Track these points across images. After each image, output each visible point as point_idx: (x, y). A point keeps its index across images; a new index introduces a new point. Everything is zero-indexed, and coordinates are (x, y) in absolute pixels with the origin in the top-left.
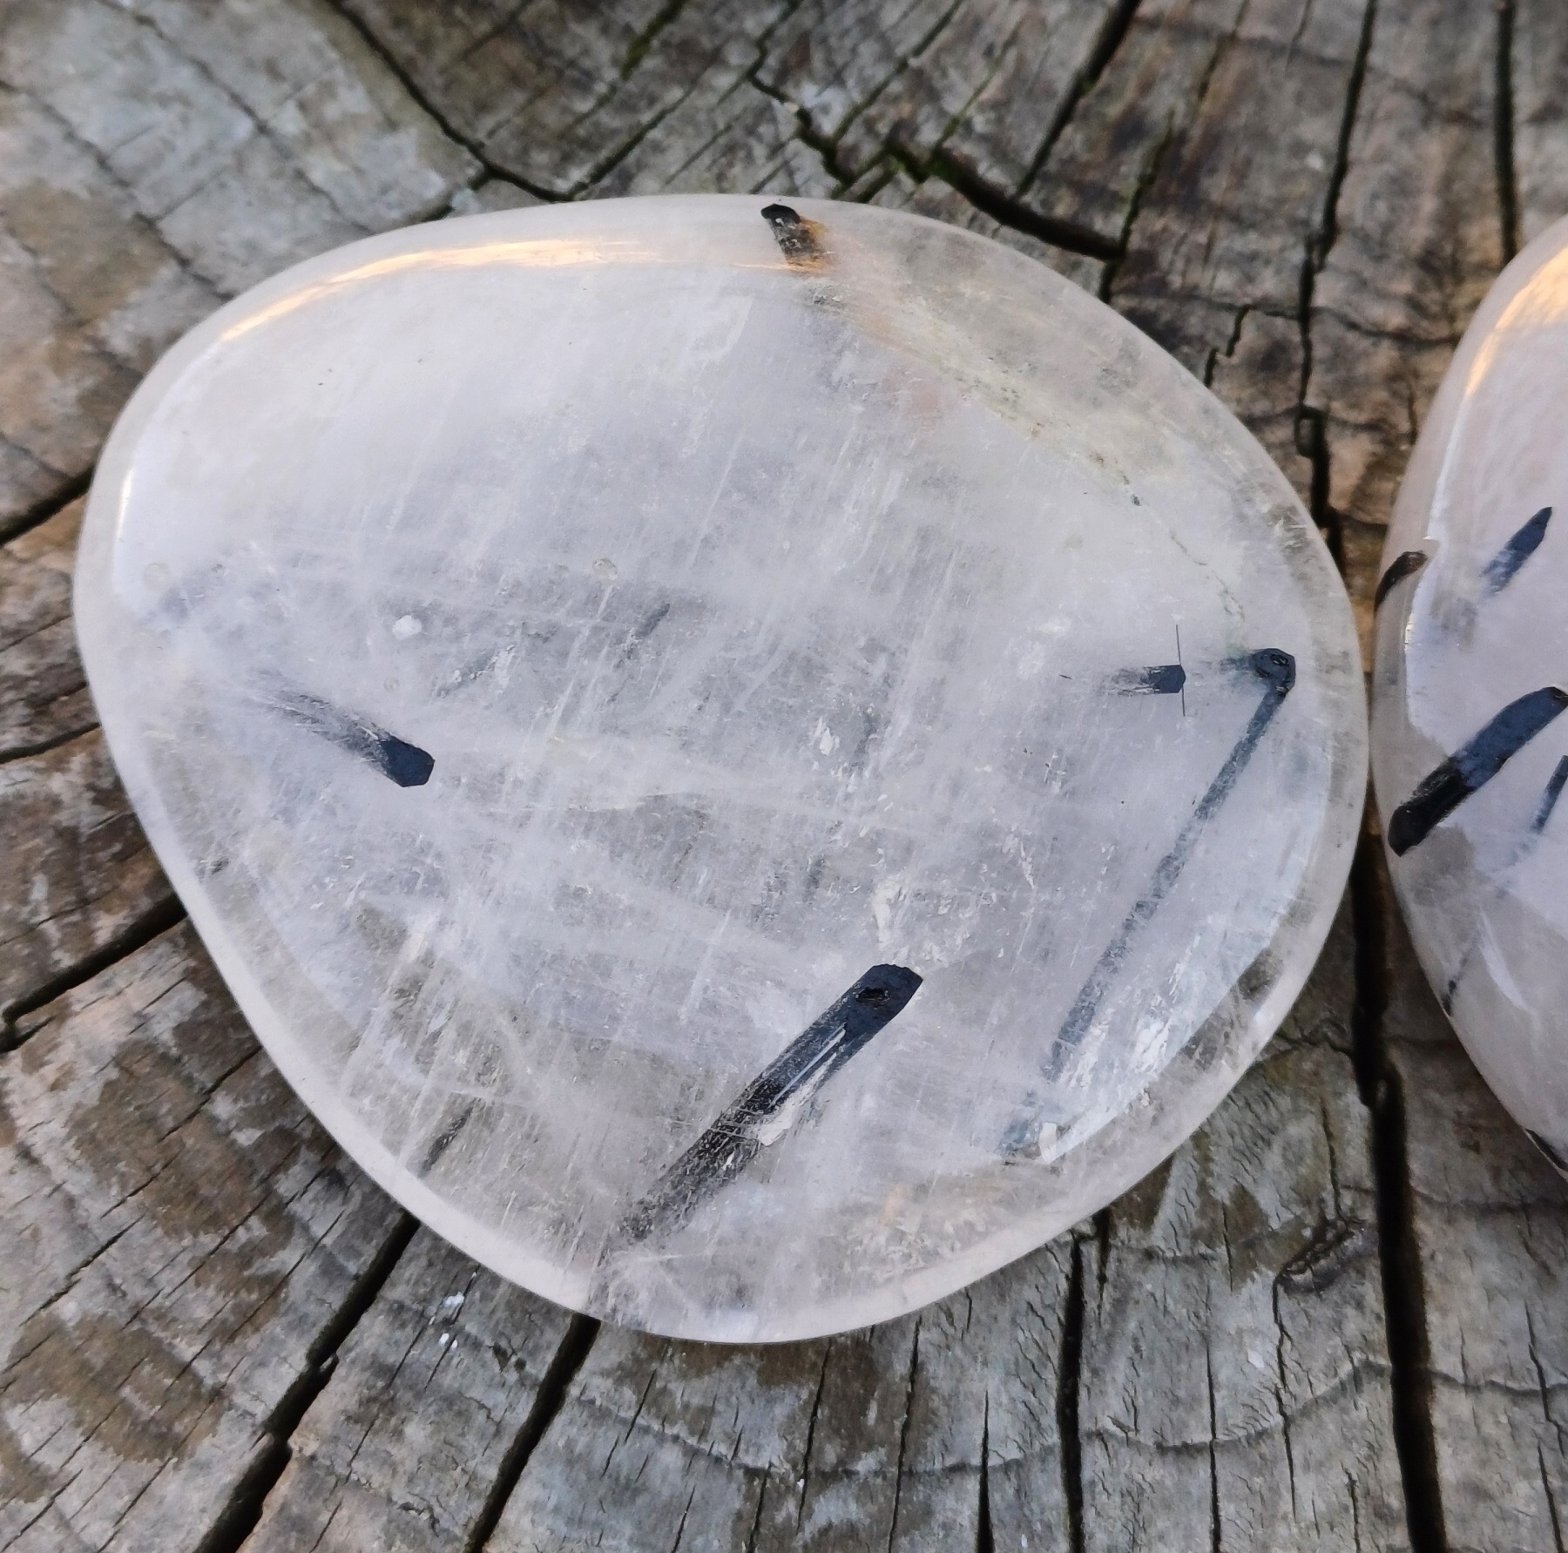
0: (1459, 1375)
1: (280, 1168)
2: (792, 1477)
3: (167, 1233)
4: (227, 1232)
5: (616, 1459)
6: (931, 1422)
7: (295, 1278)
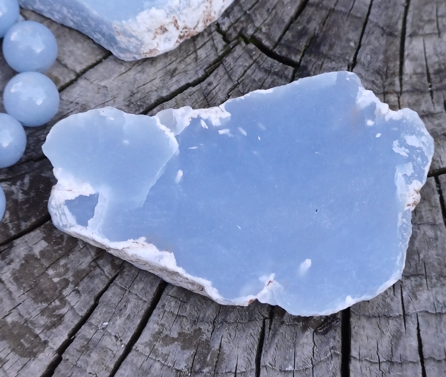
0: (358, 357)
1: (64, 288)
2: (187, 372)
3: (34, 302)
4: (49, 303)
5: (143, 365)
6: (223, 361)
7: (66, 315)
